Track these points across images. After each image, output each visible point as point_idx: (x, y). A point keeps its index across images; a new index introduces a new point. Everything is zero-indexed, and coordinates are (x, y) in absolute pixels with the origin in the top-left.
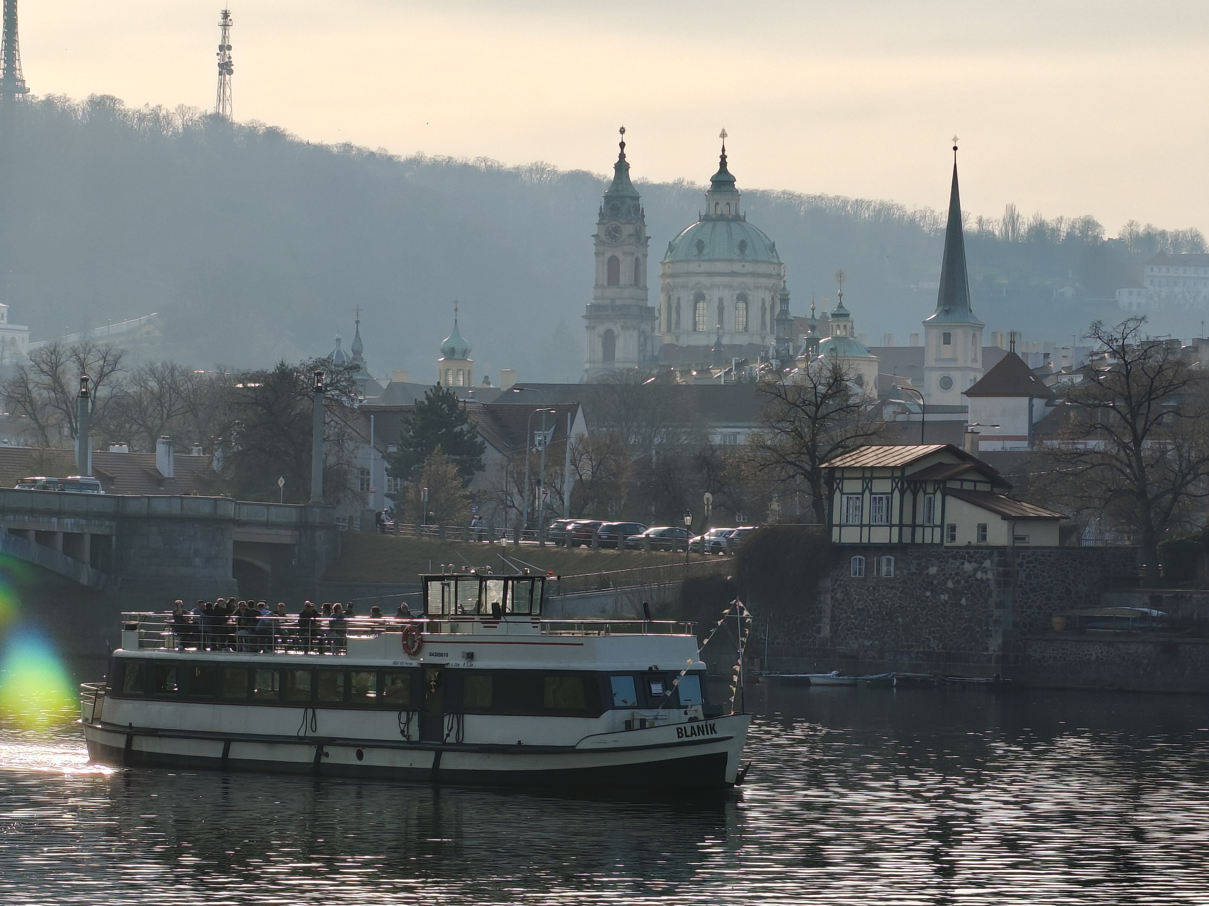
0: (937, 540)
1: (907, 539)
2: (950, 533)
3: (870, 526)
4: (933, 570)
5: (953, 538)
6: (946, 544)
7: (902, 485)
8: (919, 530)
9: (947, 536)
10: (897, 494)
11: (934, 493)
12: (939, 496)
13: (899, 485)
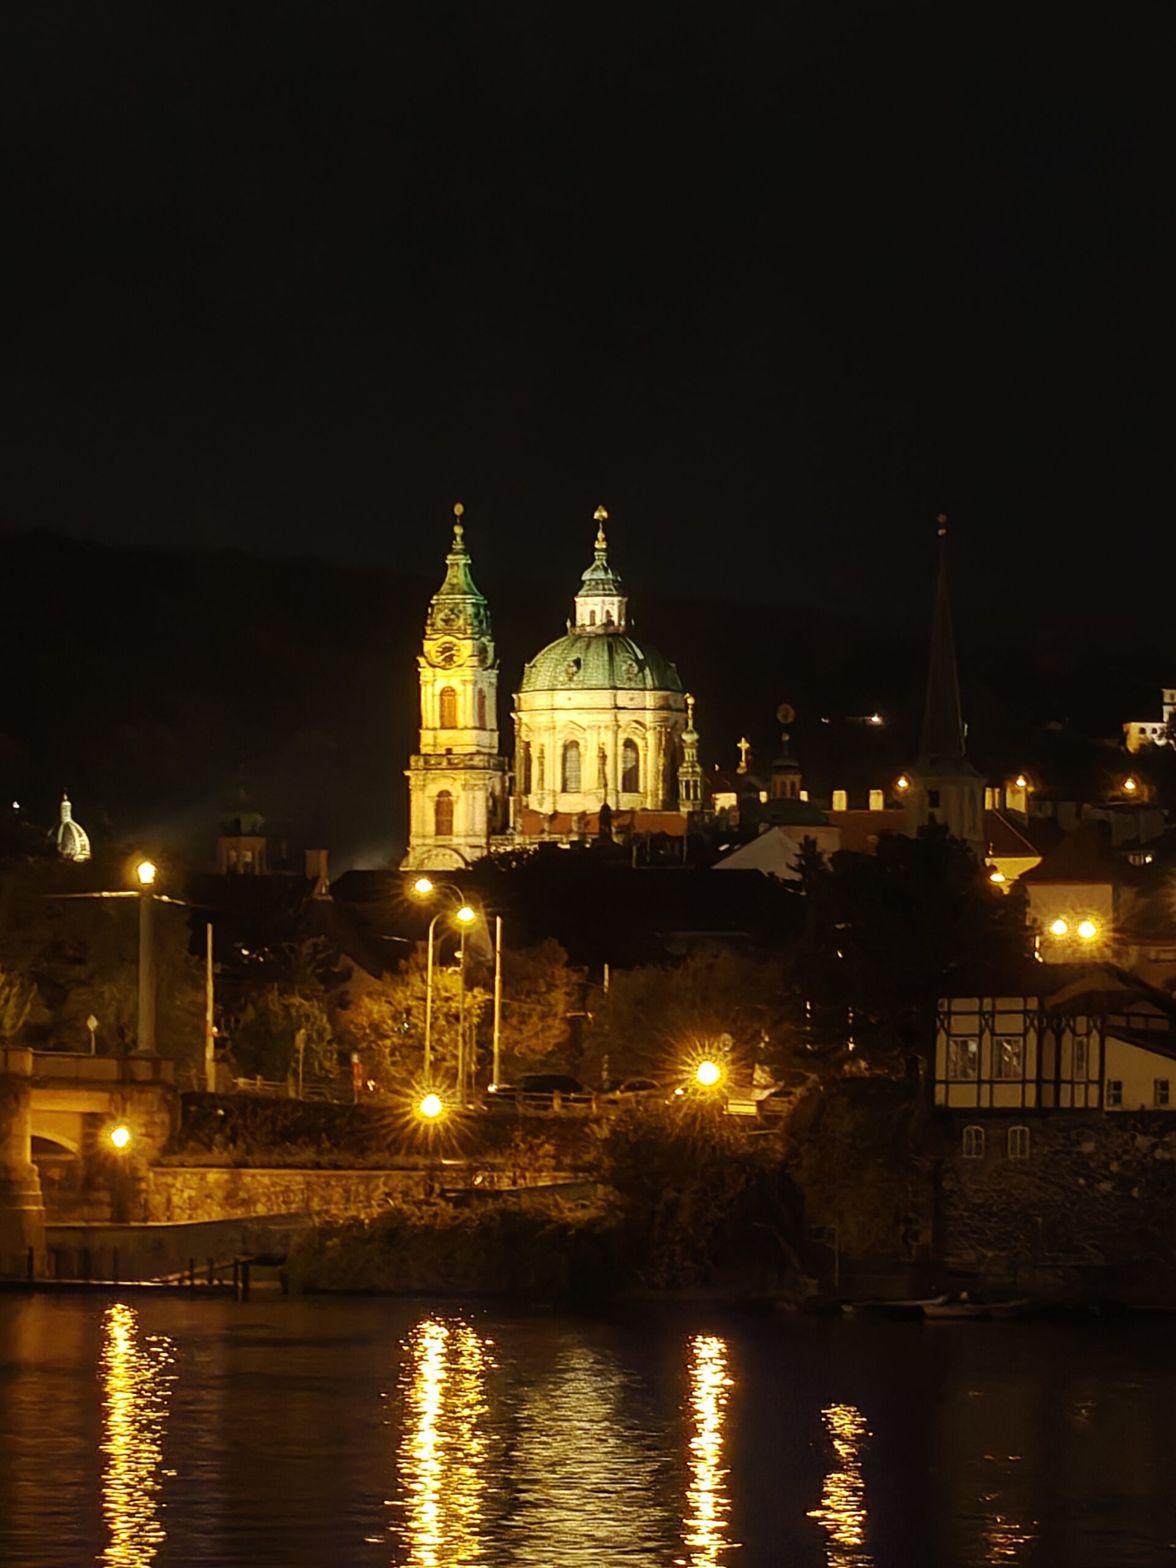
0: (1093, 1103)
1: (1048, 1102)
2: (1112, 1092)
3: (991, 1082)
4: (1088, 1147)
5: (1118, 1099)
6: (1107, 1108)
7: (1040, 1021)
8: (1065, 1089)
9: (1109, 1096)
10: (1032, 1037)
11: (1088, 1034)
12: (1095, 1036)
13: (1036, 1022)
